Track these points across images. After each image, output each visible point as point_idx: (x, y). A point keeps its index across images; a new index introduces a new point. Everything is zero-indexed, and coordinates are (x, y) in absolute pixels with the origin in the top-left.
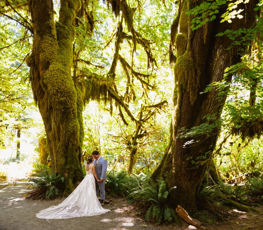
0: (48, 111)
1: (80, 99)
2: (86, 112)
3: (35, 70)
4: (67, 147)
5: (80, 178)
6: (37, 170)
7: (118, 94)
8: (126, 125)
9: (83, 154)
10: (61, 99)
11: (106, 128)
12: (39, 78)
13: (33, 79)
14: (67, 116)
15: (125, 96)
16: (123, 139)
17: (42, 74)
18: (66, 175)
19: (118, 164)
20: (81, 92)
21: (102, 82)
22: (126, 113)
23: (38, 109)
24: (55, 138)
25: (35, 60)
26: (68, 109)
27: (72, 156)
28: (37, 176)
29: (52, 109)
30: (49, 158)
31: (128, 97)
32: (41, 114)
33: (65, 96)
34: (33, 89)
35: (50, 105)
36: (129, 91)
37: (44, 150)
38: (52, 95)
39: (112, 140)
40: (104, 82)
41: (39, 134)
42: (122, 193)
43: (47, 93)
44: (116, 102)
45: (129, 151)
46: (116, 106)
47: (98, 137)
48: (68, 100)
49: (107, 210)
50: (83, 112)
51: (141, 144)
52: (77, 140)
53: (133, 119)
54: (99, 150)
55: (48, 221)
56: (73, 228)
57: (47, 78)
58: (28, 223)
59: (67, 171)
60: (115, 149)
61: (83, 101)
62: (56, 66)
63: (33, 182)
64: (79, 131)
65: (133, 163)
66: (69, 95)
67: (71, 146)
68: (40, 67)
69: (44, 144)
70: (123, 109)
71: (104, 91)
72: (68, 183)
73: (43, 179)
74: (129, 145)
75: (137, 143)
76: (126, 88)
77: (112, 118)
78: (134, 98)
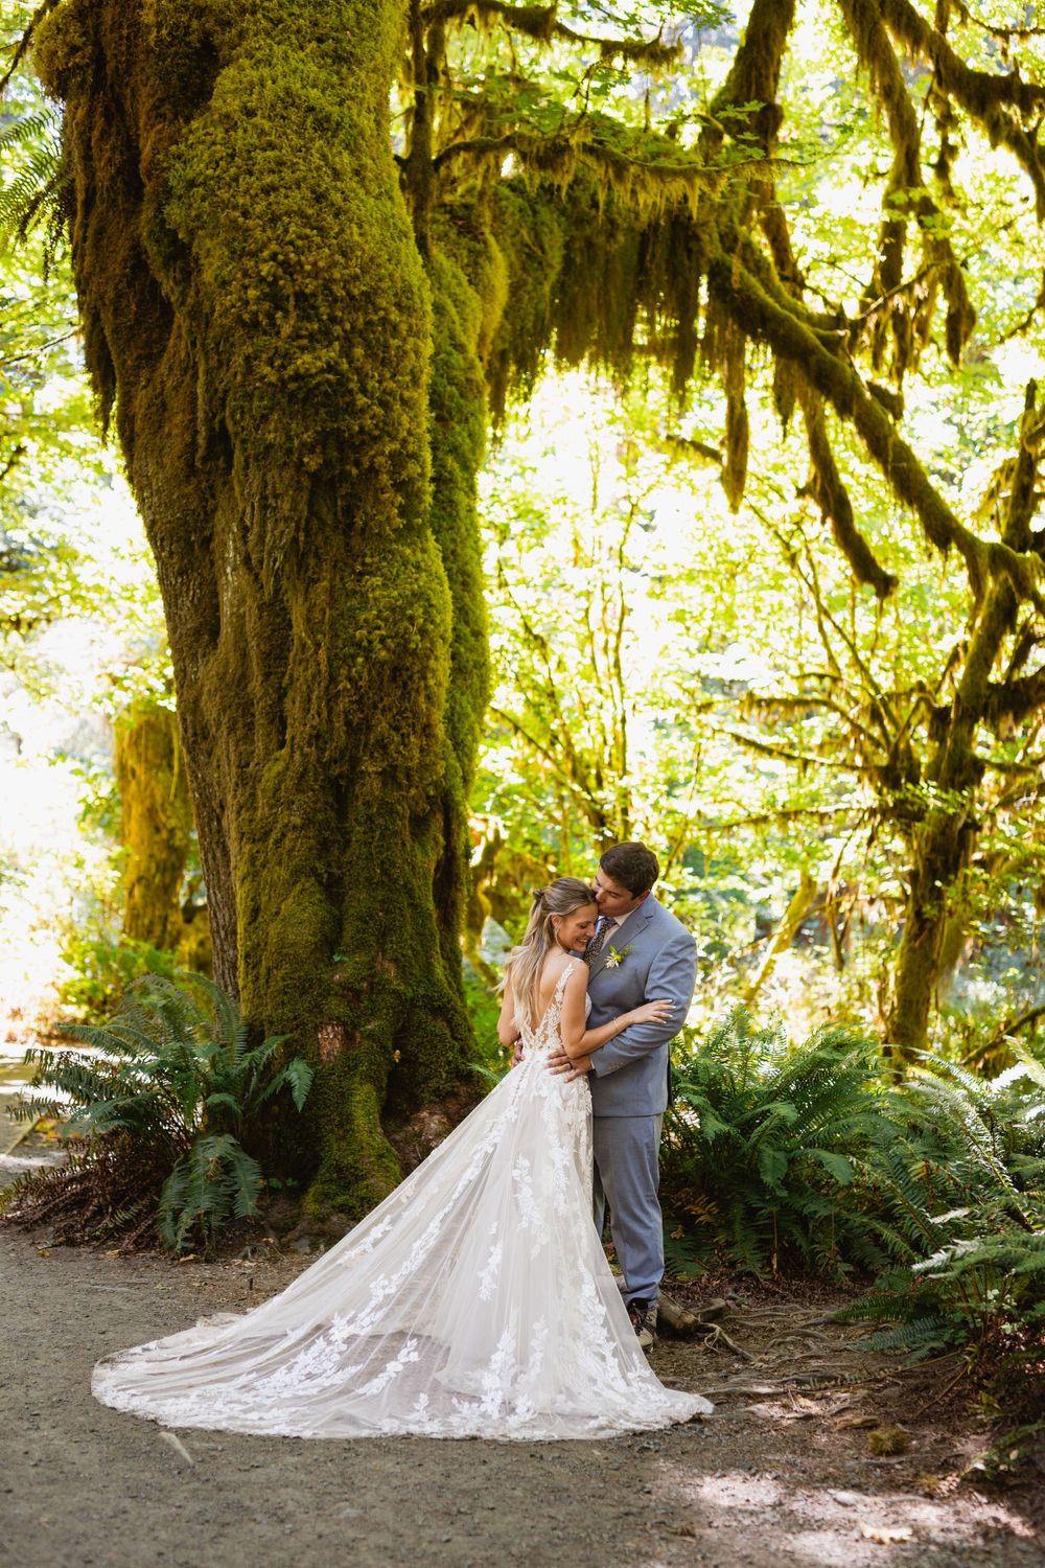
0: (191, 470)
1: (457, 359)
2: (505, 470)
3: (100, 122)
4: (339, 792)
5: (441, 1080)
6: (95, 989)
7: (807, 295)
8: (870, 588)
9: (476, 859)
10: (304, 361)
11: (680, 617)
12: (135, 190)
13: (89, 204)
14: (349, 512)
15: (864, 306)
16: (846, 728)
17: (155, 151)
18: (330, 1040)
19: (790, 965)
20: (470, 291)
21: (653, 184)
22: (874, 472)
23: (113, 457)
24: (247, 707)
25: (109, 38)
26: (356, 449)
27: (385, 872)
28: (97, 1041)
29: (229, 455)
30: (192, 889)
31: (899, 320)
32: (142, 501)
33: (337, 330)
34: (81, 284)
35: (209, 421)
36: (912, 261)
37: (151, 813)
38: (227, 333)
39: (738, 738)
40: (677, 187)
41: (115, 681)
42: (827, 1249)
43: (194, 314)
44: (778, 375)
45: (898, 845)
46: (784, 410)
47: (608, 704)
48: (358, 371)
49: (687, 1404)
50: (482, 480)
51: (1020, 780)
52: (427, 730)
53: (942, 530)
54: (619, 828)
55: (177, 1444)
56: (377, 1527)
57: (192, 184)
58: (18, 1446)
59: (336, 1007)
60: (765, 819)
61: (489, 375)
62: (266, 72)
63: (66, 1088)
64: (443, 651)
65: (934, 965)
66: (369, 323)
67: (377, 784)
68: (144, 91)
69: (159, 767)
70: (843, 436)
71: (674, 272)
72: (348, 1119)
73: (141, 1067)
74: (895, 785)
75: (978, 768)
76: (875, 236)
77: (740, 530)
78: (961, 322)
